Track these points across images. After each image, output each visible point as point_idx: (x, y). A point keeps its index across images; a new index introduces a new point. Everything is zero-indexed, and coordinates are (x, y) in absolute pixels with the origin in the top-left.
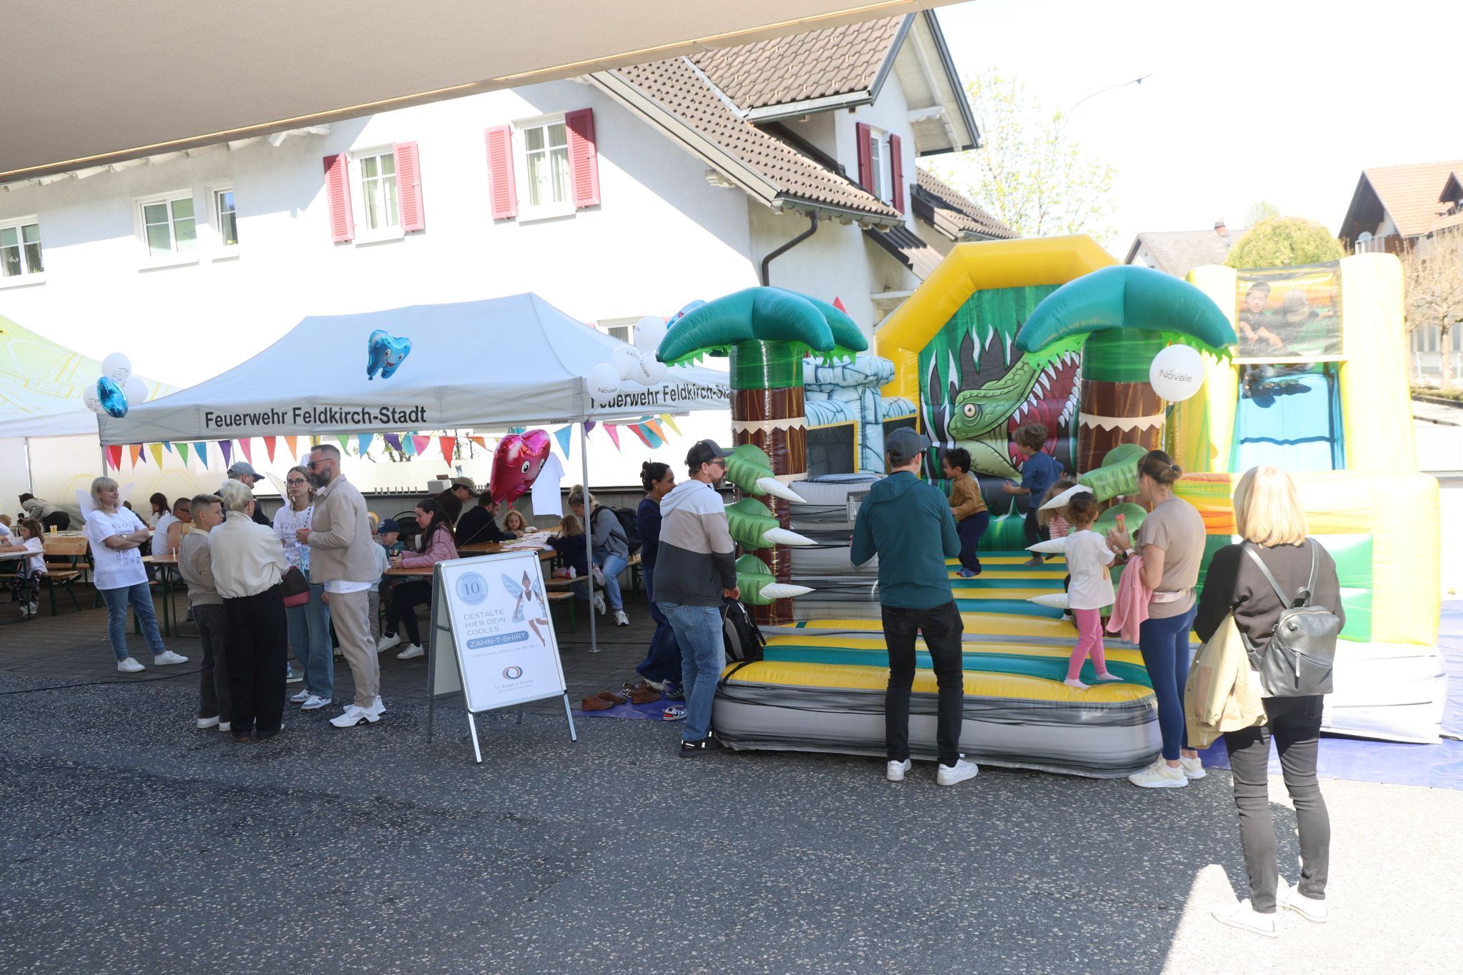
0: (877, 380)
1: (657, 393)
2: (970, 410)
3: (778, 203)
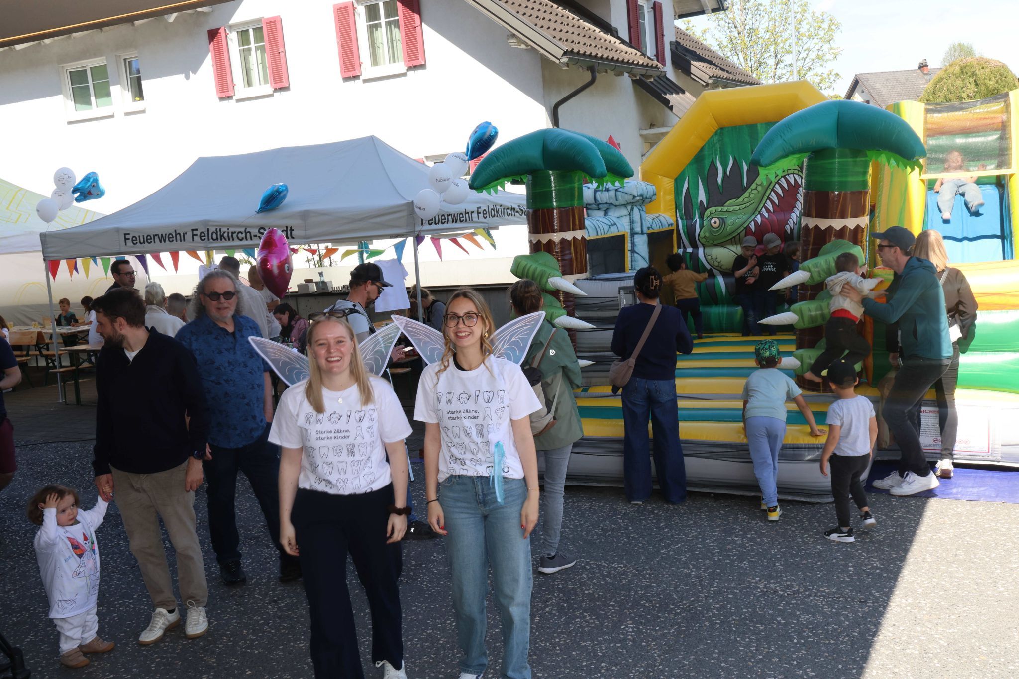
0: (642, 200)
1: (472, 213)
2: (715, 223)
3: (565, 60)
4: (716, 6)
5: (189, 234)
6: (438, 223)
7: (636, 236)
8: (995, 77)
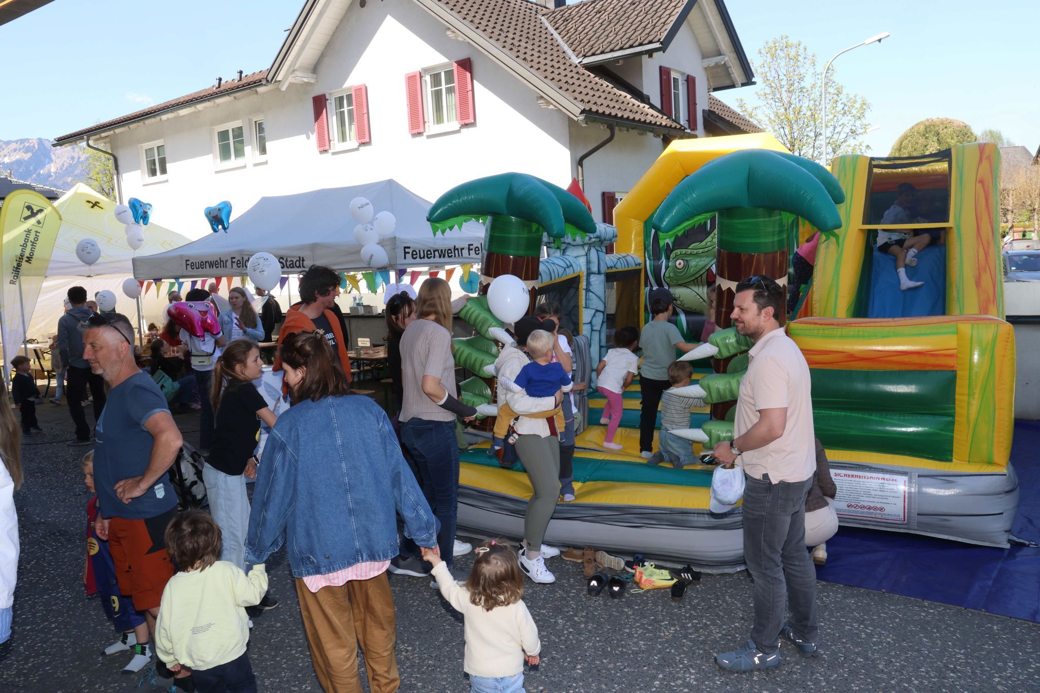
0: (600, 241)
1: (462, 249)
2: (680, 264)
3: (582, 117)
4: (745, 81)
5: (230, 261)
6: (424, 257)
7: (592, 276)
8: (958, 136)
